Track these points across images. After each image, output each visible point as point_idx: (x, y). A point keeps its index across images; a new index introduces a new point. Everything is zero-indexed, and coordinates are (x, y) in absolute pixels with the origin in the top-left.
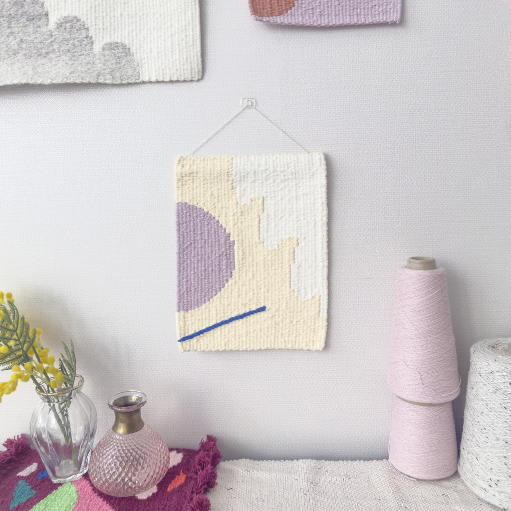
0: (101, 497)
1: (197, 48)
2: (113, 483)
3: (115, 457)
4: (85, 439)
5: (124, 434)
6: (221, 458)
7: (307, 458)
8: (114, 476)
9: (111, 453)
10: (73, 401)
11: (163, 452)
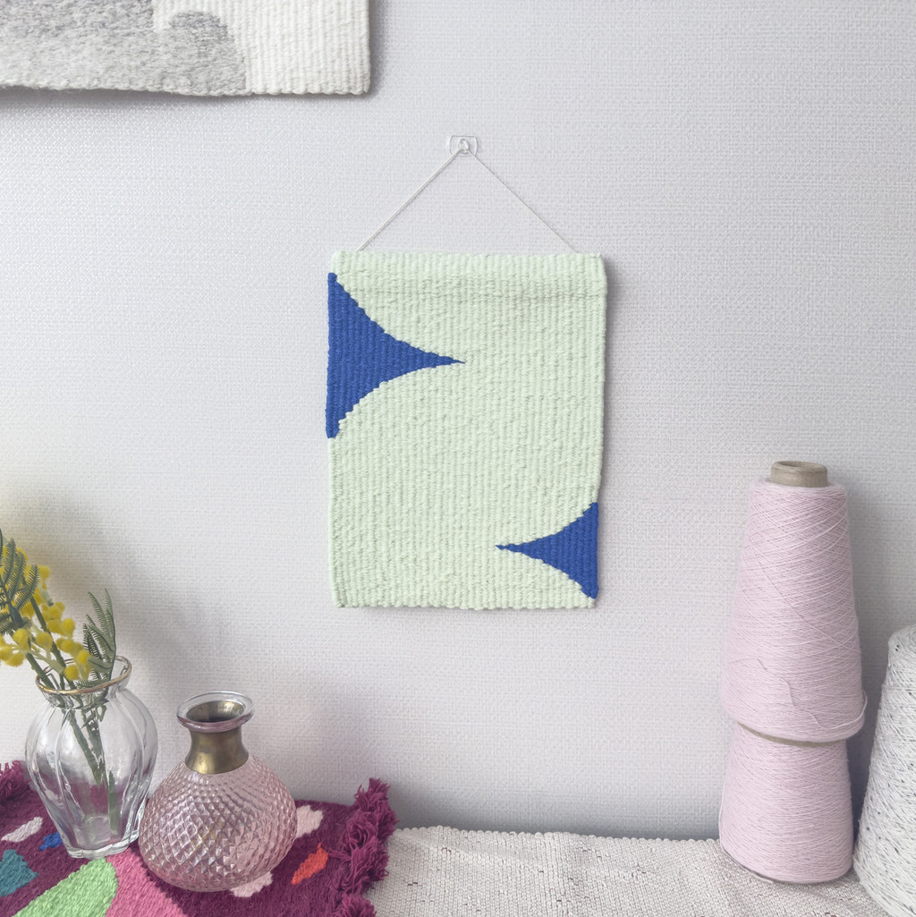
0: (163, 890)
1: (360, 29)
2: (186, 867)
3: (189, 817)
4: (132, 779)
5: (208, 772)
6: (397, 825)
7: (562, 830)
8: (188, 852)
9: (181, 808)
10: (110, 705)
11: (284, 810)
